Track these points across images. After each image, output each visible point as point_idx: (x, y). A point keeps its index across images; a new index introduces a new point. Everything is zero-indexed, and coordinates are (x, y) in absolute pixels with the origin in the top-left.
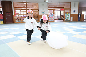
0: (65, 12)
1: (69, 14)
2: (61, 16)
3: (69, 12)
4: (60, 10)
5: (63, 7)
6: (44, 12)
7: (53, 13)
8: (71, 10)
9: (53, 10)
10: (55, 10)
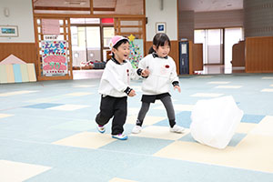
0: (123, 30)
1: (142, 41)
2: (105, 52)
3: (136, 30)
4: (97, 21)
5: (113, 10)
6: (12, 31)
7: (61, 38)
8: (146, 21)
9: (61, 22)
10: (73, 21)
